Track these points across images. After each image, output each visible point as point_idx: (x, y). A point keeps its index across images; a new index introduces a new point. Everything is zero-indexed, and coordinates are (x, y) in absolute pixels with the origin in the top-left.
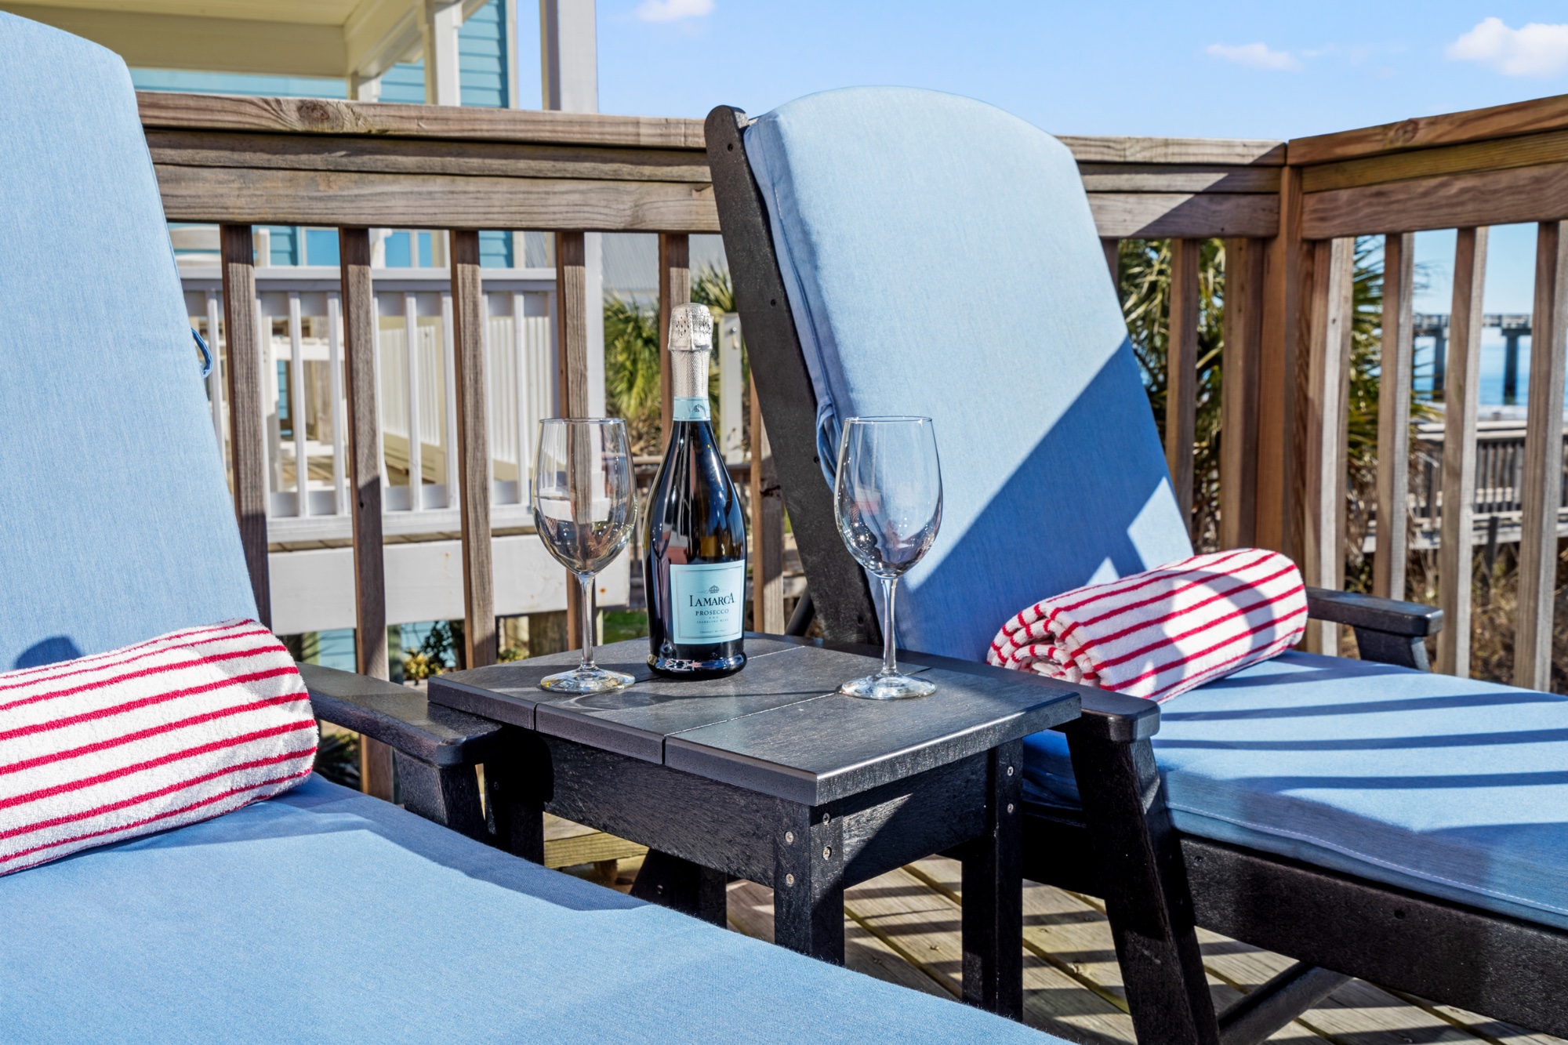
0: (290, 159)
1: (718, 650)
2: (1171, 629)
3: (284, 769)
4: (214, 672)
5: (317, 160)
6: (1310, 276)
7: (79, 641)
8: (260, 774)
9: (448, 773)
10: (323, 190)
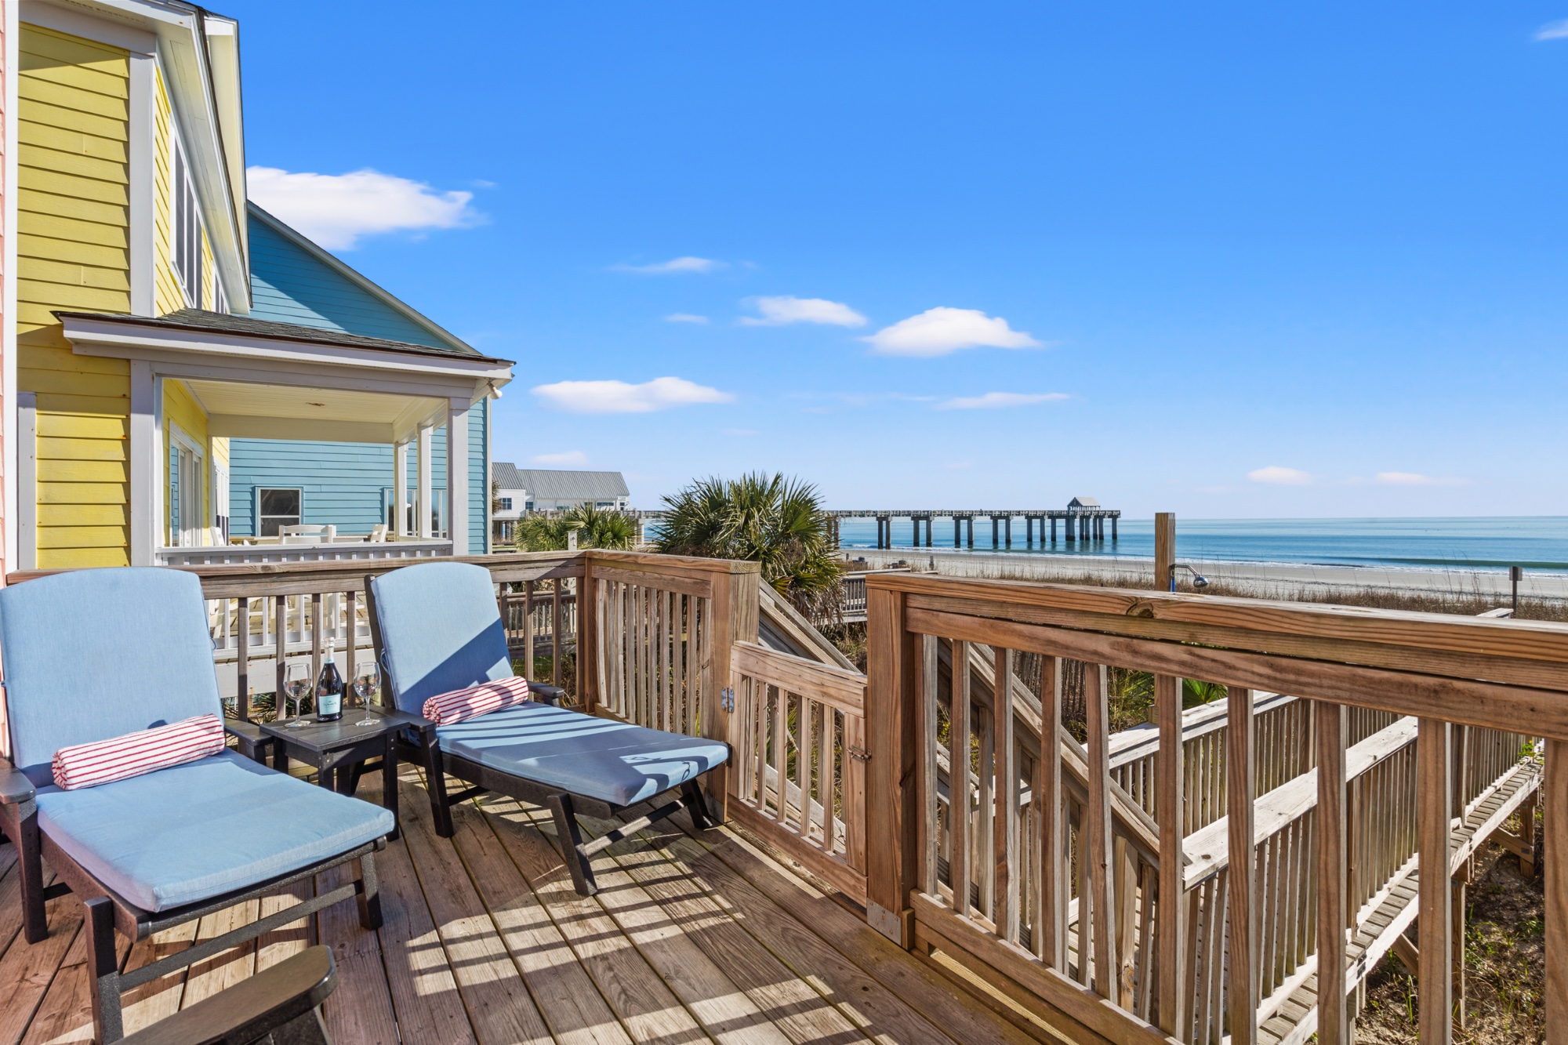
0: (259, 580)
1: (334, 715)
2: (469, 702)
3: (215, 749)
4: (198, 728)
5: (268, 580)
6: (595, 587)
7: (166, 721)
8: (208, 750)
9: (256, 748)
10: (269, 587)
